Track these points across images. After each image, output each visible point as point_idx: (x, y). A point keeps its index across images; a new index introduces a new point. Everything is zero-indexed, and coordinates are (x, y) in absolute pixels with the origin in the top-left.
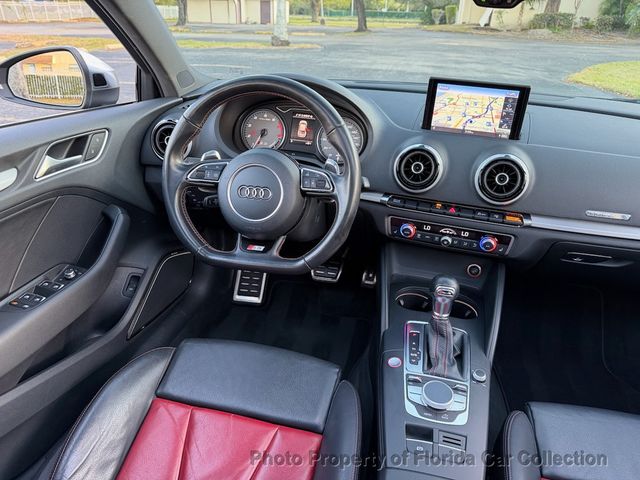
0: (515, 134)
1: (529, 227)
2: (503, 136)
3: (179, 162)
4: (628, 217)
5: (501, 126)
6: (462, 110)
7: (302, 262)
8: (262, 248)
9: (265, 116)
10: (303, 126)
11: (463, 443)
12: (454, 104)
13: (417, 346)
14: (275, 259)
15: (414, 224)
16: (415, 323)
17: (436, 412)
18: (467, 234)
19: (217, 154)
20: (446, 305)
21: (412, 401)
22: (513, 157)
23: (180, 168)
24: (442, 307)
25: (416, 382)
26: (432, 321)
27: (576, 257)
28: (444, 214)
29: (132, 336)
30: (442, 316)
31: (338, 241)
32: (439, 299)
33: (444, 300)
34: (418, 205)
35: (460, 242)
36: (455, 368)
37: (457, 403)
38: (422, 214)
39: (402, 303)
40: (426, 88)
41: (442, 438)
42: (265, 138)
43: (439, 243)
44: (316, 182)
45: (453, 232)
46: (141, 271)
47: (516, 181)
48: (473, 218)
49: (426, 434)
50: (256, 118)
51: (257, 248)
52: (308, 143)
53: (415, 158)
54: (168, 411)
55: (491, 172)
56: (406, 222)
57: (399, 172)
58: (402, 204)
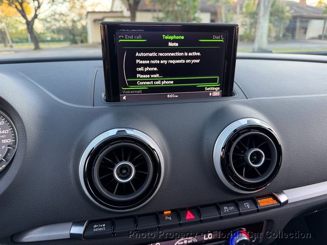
28: (180, 226)
34: (136, 223)
47: (272, 157)
48: (221, 218)
58: (110, 231)
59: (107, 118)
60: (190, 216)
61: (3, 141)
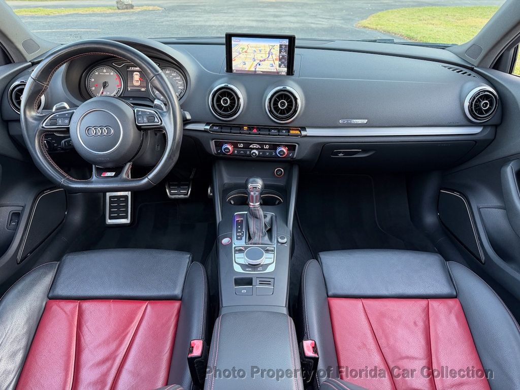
0: (290, 72)
1: (306, 136)
2: (283, 73)
3: (34, 114)
4: (365, 121)
5: (280, 66)
6: (252, 56)
7: (146, 180)
8: (113, 174)
9: (105, 71)
10: (136, 76)
11: (272, 283)
12: (246, 52)
13: (241, 229)
14: (125, 181)
15: (232, 144)
16: (239, 213)
17: (254, 267)
18: (267, 147)
19: (66, 105)
20: (256, 196)
21: (239, 263)
22: (288, 88)
23: (35, 119)
24: (254, 198)
25: (240, 251)
26: (249, 210)
27: (340, 152)
28: (250, 134)
29: (22, 260)
30: (255, 205)
31: (171, 161)
32: (252, 193)
33: (255, 194)
34: (231, 130)
35: (264, 153)
36: (266, 237)
37: (268, 259)
38: (235, 135)
39: (232, 202)
40: (224, 41)
41: (258, 282)
42: (107, 89)
43: (250, 155)
44: (147, 118)
45: (258, 146)
46: (21, 208)
47: (292, 105)
48: (269, 135)
49: (248, 282)
50: (97, 73)
51: (109, 174)
52: (143, 89)
53: (223, 94)
54: (60, 307)
55: (275, 100)
56: (226, 143)
57: (213, 106)
58: (220, 130)
59: (225, 79)
60: (255, 131)
61: (179, 87)
